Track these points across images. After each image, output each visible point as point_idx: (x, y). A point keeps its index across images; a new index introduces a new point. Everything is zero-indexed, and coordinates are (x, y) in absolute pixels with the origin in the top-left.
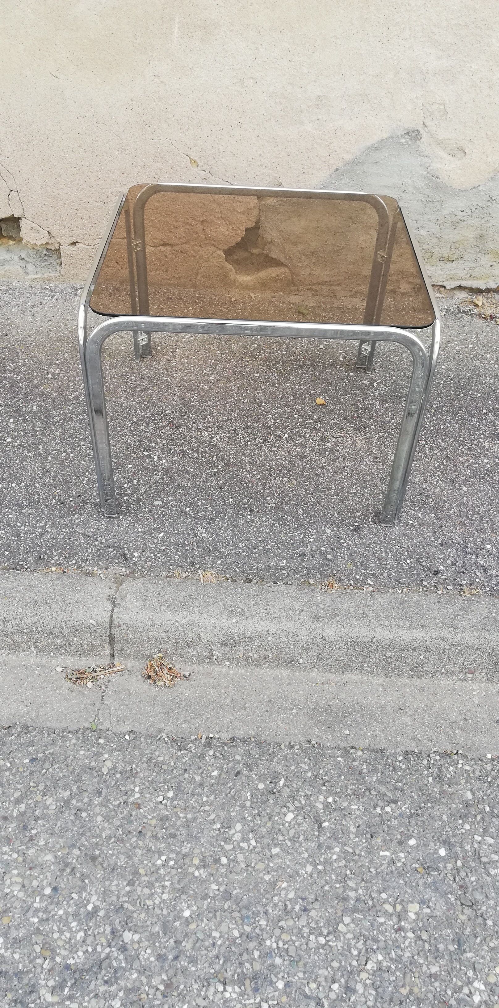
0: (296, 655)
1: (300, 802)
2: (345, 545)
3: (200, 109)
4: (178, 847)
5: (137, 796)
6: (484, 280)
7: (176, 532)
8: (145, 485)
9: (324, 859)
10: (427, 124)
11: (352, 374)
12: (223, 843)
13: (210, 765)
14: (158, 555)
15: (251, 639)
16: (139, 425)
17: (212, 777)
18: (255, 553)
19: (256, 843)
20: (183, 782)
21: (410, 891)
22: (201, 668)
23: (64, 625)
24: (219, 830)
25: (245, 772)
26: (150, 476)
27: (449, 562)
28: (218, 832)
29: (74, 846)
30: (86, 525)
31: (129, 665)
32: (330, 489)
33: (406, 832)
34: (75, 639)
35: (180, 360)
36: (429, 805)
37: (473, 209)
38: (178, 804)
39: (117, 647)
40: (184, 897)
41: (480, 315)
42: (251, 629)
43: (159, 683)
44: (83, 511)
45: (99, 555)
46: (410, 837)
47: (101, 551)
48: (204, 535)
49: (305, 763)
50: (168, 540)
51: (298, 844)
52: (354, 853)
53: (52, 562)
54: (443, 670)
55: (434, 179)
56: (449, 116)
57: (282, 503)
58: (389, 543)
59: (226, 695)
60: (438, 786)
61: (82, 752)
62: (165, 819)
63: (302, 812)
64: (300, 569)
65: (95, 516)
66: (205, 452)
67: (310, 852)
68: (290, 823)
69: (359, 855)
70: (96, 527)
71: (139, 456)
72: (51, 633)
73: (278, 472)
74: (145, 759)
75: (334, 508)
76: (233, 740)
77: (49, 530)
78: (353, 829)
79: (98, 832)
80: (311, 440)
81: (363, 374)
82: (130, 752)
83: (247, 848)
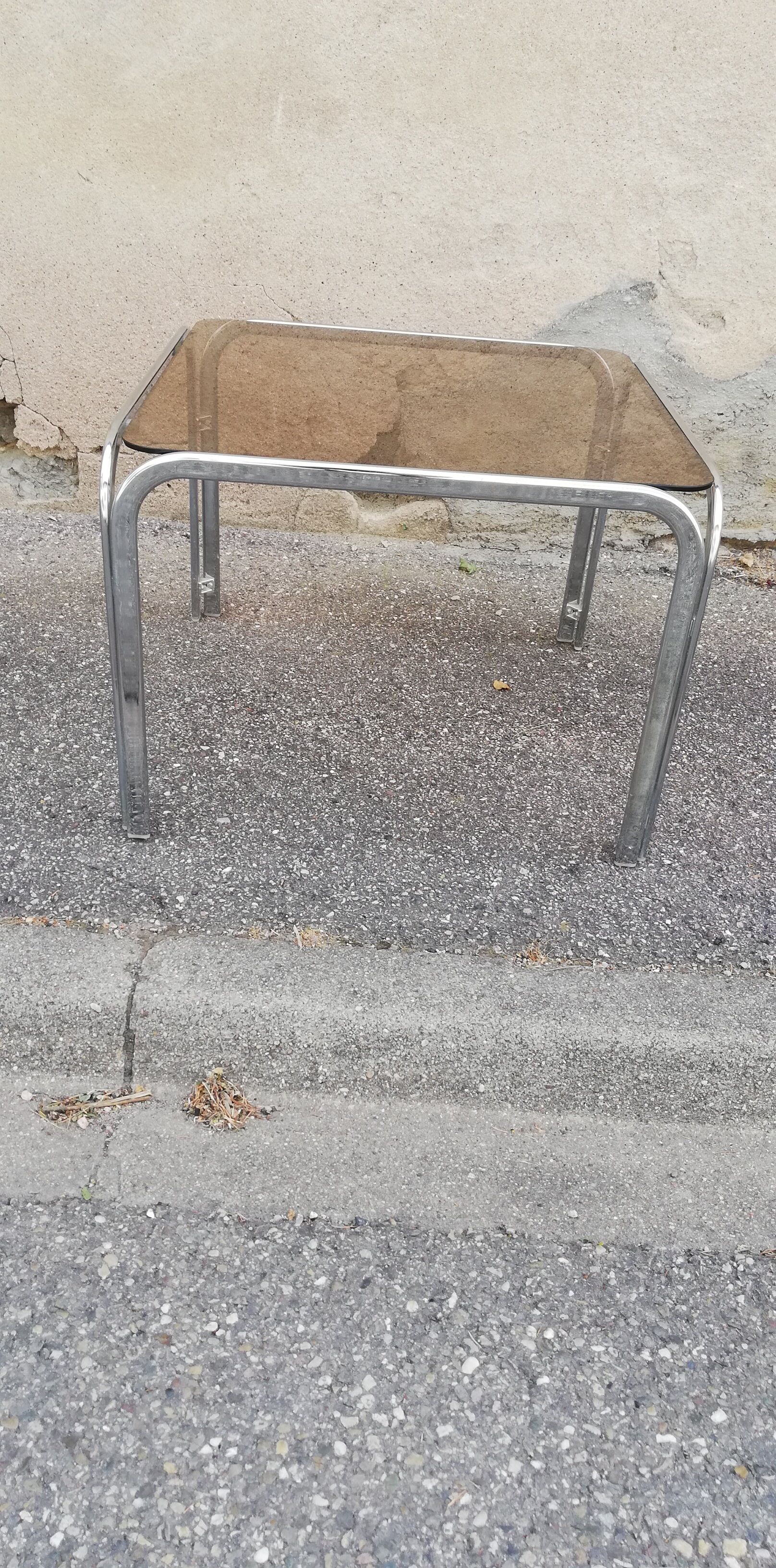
0: (473, 1075)
1: (491, 1338)
2: (555, 893)
3: (311, 239)
4: (246, 1421)
5: (166, 1320)
6: (755, 527)
7: (255, 865)
8: (202, 794)
9: (544, 1447)
10: (665, 274)
11: (550, 651)
12: (337, 1414)
13: (312, 1267)
14: (221, 901)
15: (389, 1044)
16: (196, 708)
17: (314, 1288)
18: (396, 902)
19: (405, 1414)
20: (258, 1296)
21: (723, 1514)
22: (295, 1099)
23: (41, 1011)
24: (330, 1388)
25: (380, 1280)
26: (212, 781)
27: (740, 924)
28: (327, 1392)
29: (32, 1415)
30: (93, 851)
31: (160, 1090)
32: (524, 809)
33: (704, 1398)
34: (61, 1039)
35: (267, 621)
36: (745, 1346)
37: (738, 412)
38: (247, 1337)
39: (138, 1055)
40: (256, 1521)
41: (751, 580)
42: (389, 1024)
43: (216, 1123)
44: (89, 830)
45: (115, 899)
46: (714, 1407)
47: (118, 892)
48: (304, 871)
49: (496, 1267)
50: (240, 877)
51: (489, 1419)
52: (604, 1437)
53: (28, 907)
54: (744, 1108)
55: (676, 361)
56: (699, 262)
57: (441, 827)
58: (632, 892)
59: (341, 1145)
60: (758, 1312)
61: (60, 1239)
62: (221, 1365)
63: (496, 1357)
64: (476, 929)
65: (110, 838)
66: (307, 749)
67: (515, 1433)
68: (473, 1376)
69: (613, 1441)
70: (110, 855)
71: (192, 751)
72: (17, 1027)
73: (433, 781)
74: (183, 1254)
75: (532, 837)
76: (356, 1222)
77: (27, 857)
78: (598, 1390)
79: (83, 1387)
80: (487, 739)
81: (568, 652)
82: (154, 1241)
83: (386, 1424)
